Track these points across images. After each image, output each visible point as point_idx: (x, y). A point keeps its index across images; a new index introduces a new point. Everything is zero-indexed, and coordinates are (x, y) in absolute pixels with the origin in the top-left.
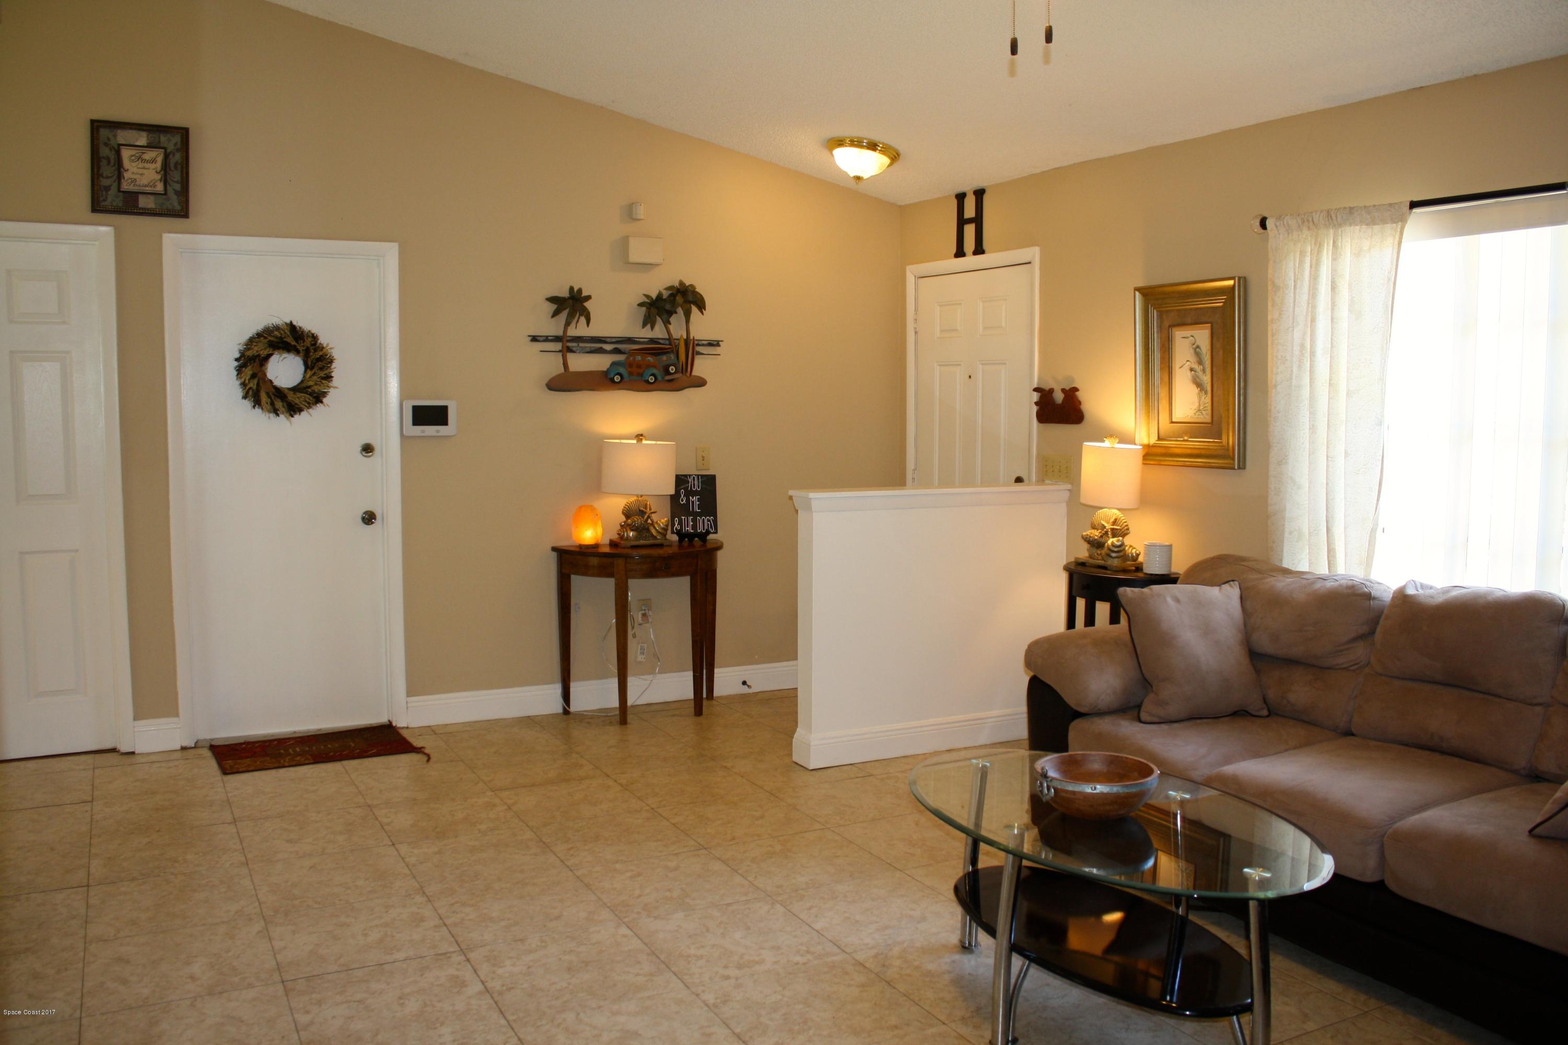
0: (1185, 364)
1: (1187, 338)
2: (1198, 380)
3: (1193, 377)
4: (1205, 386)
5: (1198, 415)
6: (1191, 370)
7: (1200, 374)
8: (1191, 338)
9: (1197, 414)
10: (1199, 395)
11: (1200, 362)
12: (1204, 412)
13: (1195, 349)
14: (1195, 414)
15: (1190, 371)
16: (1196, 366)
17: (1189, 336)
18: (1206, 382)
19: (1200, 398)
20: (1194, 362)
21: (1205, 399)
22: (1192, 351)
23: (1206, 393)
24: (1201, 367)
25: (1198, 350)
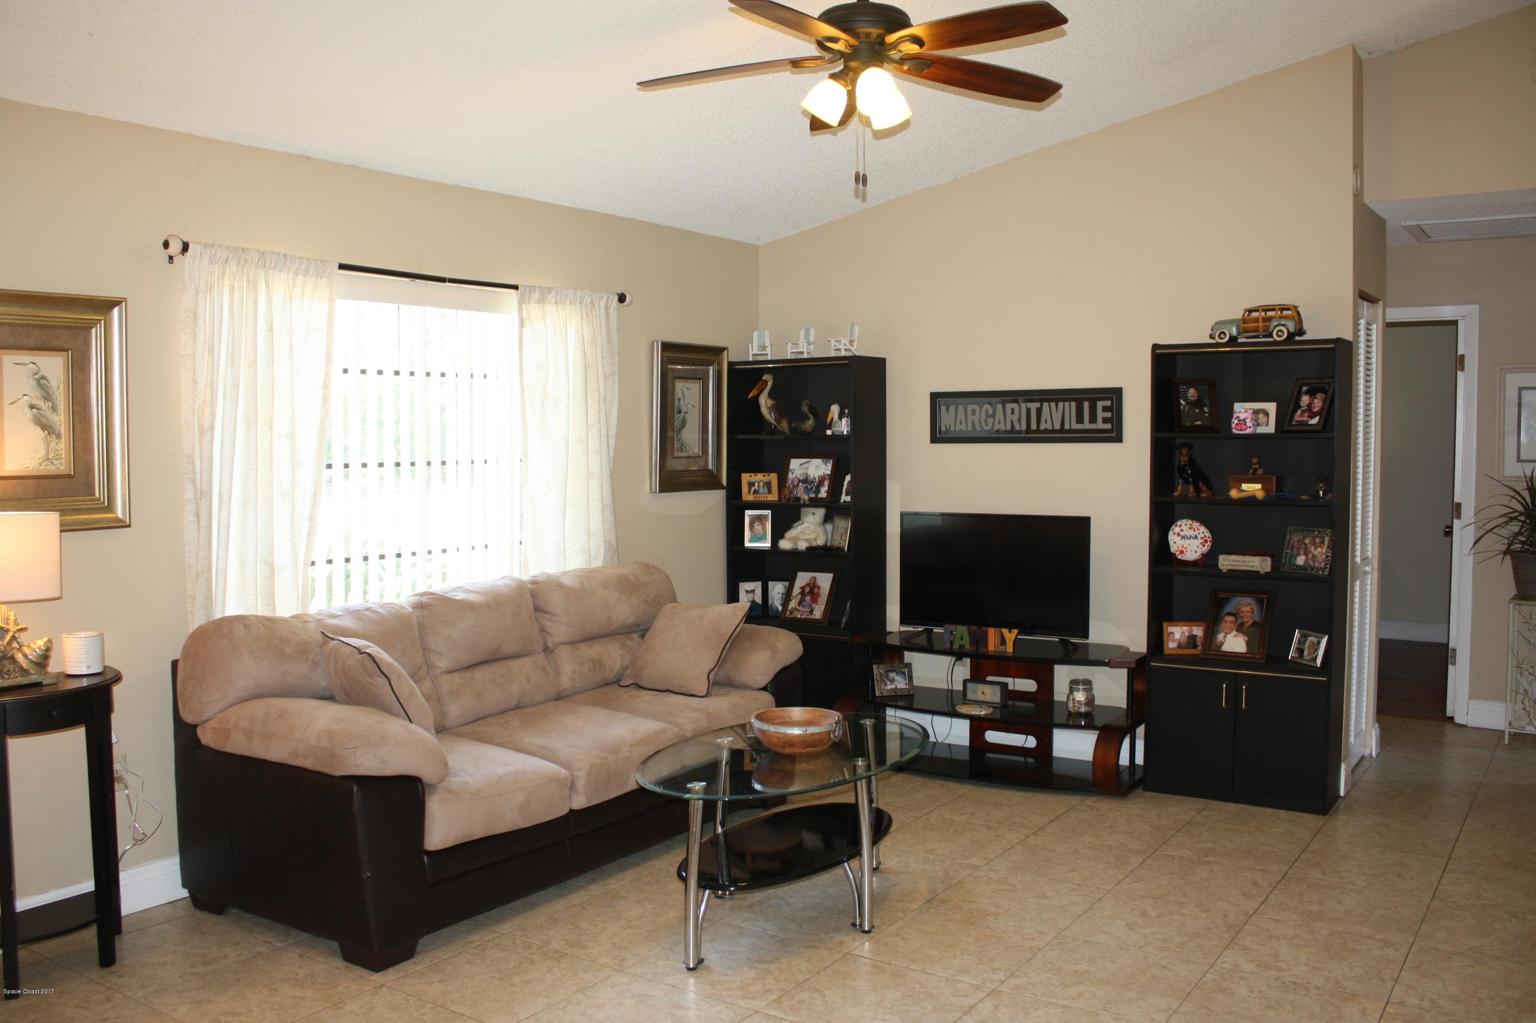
0: (20, 399)
1: (25, 364)
2: (43, 420)
3: (34, 416)
4: (57, 429)
5: (47, 466)
6: (32, 407)
7: (48, 413)
8: (32, 365)
9: (43, 464)
10: (47, 439)
11: (47, 397)
12: (55, 462)
13: (38, 381)
14: (41, 464)
15: (29, 409)
16: (40, 403)
17: (27, 362)
18: (59, 423)
19: (48, 444)
20: (37, 398)
21: (57, 444)
22: (34, 383)
23: (59, 437)
24: (50, 403)
25: (42, 381)
